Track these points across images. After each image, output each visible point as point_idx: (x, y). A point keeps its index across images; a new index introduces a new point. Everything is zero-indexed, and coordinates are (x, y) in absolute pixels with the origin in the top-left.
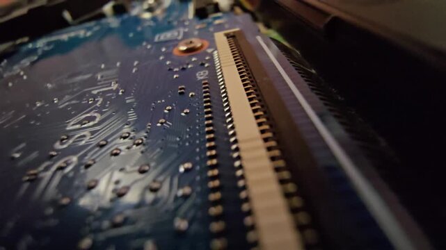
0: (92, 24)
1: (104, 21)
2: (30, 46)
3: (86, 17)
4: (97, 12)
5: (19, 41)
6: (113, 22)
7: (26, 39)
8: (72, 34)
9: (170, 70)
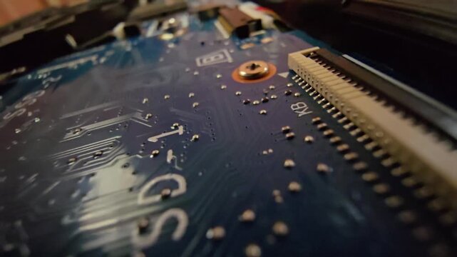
0: (102, 48)
1: (114, 45)
2: (29, 77)
3: (95, 40)
4: (106, 35)
5: (14, 72)
6: (126, 45)
7: (23, 69)
8: (82, 61)
9: (247, 103)
